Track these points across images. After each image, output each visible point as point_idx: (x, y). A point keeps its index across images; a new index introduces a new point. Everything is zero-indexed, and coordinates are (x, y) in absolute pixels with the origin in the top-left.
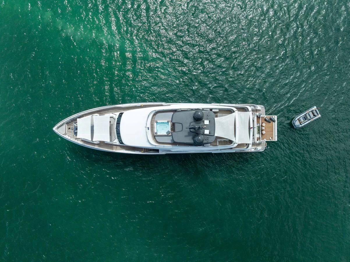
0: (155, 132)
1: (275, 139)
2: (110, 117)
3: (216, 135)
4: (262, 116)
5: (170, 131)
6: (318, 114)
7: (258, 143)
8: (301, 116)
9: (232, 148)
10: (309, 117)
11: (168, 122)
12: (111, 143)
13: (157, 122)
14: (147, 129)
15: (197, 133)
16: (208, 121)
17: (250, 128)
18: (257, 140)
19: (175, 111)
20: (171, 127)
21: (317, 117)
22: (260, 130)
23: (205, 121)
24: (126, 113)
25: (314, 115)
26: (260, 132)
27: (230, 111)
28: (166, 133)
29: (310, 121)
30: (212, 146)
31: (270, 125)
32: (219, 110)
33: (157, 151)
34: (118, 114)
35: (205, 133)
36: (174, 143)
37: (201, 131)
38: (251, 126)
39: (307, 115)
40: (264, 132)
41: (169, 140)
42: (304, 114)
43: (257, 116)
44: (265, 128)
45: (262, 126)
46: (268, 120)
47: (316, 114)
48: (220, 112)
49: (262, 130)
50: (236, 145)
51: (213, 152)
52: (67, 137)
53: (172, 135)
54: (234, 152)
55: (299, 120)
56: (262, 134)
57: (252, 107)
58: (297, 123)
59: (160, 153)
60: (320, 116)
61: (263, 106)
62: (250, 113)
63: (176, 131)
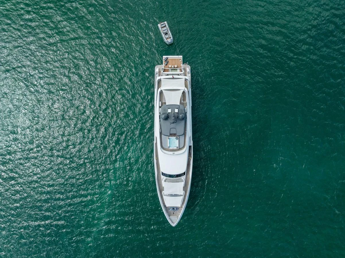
0: (176, 148)
1: (181, 57)
2: (165, 182)
3: (179, 104)
4: (163, 68)
5: (175, 137)
6: (164, 24)
7: (184, 71)
8: (164, 37)
9: (188, 91)
10: (166, 31)
11: (169, 139)
12: (184, 181)
13: (169, 147)
14: (174, 154)
15: (178, 117)
16: (168, 109)
17: (173, 78)
18: (182, 71)
19: (161, 133)
20: (172, 136)
21: (166, 24)
22: (174, 69)
23: (168, 112)
24: (162, 170)
25: (165, 26)
26: (176, 68)
27: (161, 93)
28: (177, 140)
29: (169, 31)
30: (187, 107)
31: (170, 61)
32: (160, 101)
33: (190, 147)
34: (162, 177)
35: (177, 112)
36: (185, 134)
37: (176, 114)
38: (171, 77)
39: (164, 32)
40: (176, 66)
41: (182, 138)
42: (163, 35)
43: (164, 71)
44: (173, 65)
45: (171, 68)
46: (166, 63)
47: (164, 25)
48: (162, 101)
49: (174, 67)
50: (186, 89)
51: (191, 105)
52: (180, 216)
53: (179, 136)
54: (191, 89)
55: (167, 39)
56: (177, 67)
57: (157, 75)
58: (169, 40)
59: (192, 145)
60: (166, 22)
61: (156, 67)
62: (162, 77)
63: (176, 133)
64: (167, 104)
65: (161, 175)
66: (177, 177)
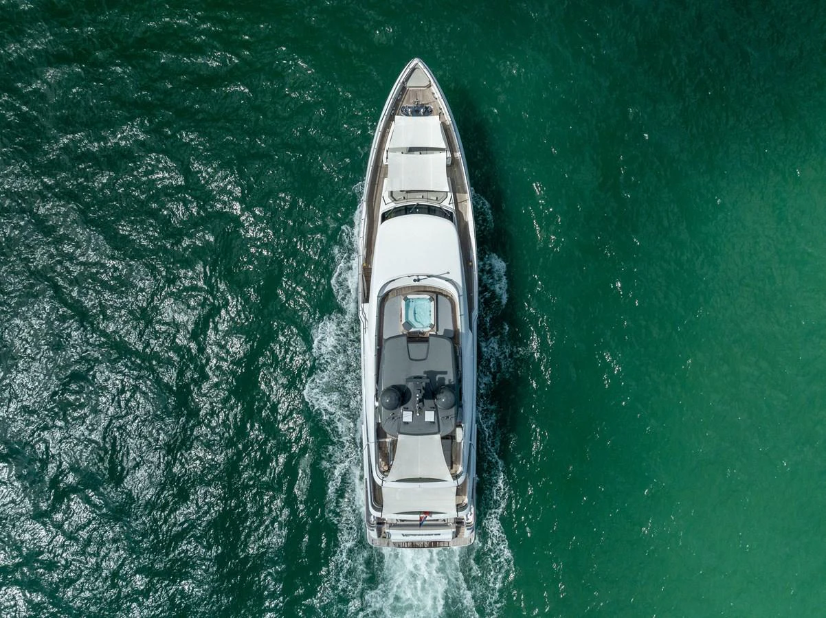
3: (401, 438)
5: (412, 330)
14: (416, 278)
16: (432, 420)
20: (421, 333)
23: (433, 413)
34: (451, 208)
35: (404, 413)
50: (378, 481)
59: (362, 308)
63: (410, 345)
64: (438, 437)
65: (454, 215)
66: (406, 206)
